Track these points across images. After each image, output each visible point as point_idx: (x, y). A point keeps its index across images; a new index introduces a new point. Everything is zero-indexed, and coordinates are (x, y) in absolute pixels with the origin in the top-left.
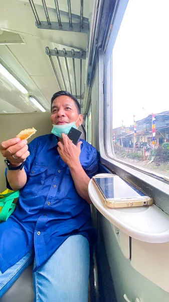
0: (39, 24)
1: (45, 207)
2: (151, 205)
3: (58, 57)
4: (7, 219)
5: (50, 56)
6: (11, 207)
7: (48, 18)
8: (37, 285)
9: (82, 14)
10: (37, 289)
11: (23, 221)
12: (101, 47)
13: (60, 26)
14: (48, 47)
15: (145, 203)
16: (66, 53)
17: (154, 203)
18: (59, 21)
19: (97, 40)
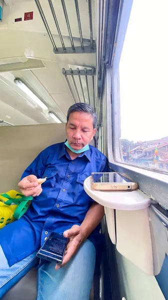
0: (56, 50)
1: (54, 208)
2: (135, 190)
3: (72, 76)
4: (19, 218)
5: (66, 76)
6: (25, 207)
7: (63, 44)
8: (39, 282)
9: (92, 38)
10: (39, 286)
11: (33, 220)
12: (108, 63)
13: (74, 50)
14: (64, 69)
15: (129, 187)
16: (79, 72)
17: (138, 188)
18: (73, 46)
19: (104, 57)
